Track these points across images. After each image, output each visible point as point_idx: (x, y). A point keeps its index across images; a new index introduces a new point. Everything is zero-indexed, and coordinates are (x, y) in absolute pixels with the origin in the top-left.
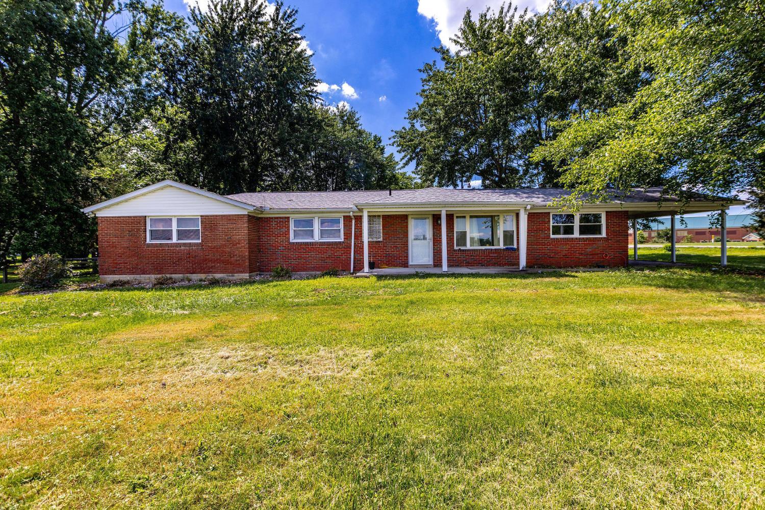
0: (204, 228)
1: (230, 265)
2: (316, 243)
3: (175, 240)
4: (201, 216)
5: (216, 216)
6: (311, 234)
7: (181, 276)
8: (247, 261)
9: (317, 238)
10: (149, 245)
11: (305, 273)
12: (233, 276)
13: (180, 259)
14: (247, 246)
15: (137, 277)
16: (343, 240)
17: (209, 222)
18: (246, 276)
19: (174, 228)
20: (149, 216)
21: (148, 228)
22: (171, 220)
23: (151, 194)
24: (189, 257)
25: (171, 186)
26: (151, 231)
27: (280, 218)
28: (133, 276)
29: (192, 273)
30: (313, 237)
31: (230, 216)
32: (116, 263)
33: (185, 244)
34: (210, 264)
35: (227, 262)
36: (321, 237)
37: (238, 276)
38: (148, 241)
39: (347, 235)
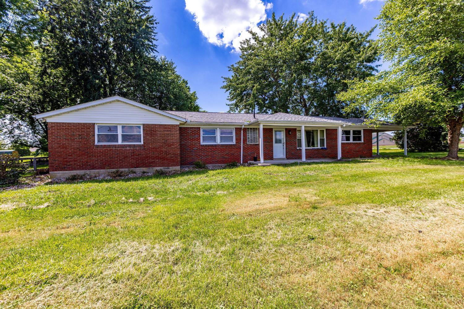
0: (145, 134)
1: (166, 160)
2: (219, 145)
3: (120, 142)
4: (144, 125)
5: (156, 125)
6: (214, 139)
7: (127, 169)
8: (179, 157)
9: (218, 142)
10: (98, 146)
11: (211, 165)
12: (169, 168)
13: (126, 157)
14: (179, 147)
15: (88, 172)
16: (235, 143)
17: (150, 129)
18: (178, 168)
19: (120, 132)
20: (97, 124)
21: (96, 132)
22: (117, 127)
23: (100, 106)
24: (134, 155)
25: (118, 101)
26: (98, 135)
27: (194, 128)
28: (83, 171)
29: (136, 168)
30: (215, 141)
31: (166, 125)
32: (66, 161)
33: (129, 146)
34: (151, 160)
35: (164, 159)
36: (221, 141)
37: (172, 169)
38: (96, 143)
39: (238, 140)
